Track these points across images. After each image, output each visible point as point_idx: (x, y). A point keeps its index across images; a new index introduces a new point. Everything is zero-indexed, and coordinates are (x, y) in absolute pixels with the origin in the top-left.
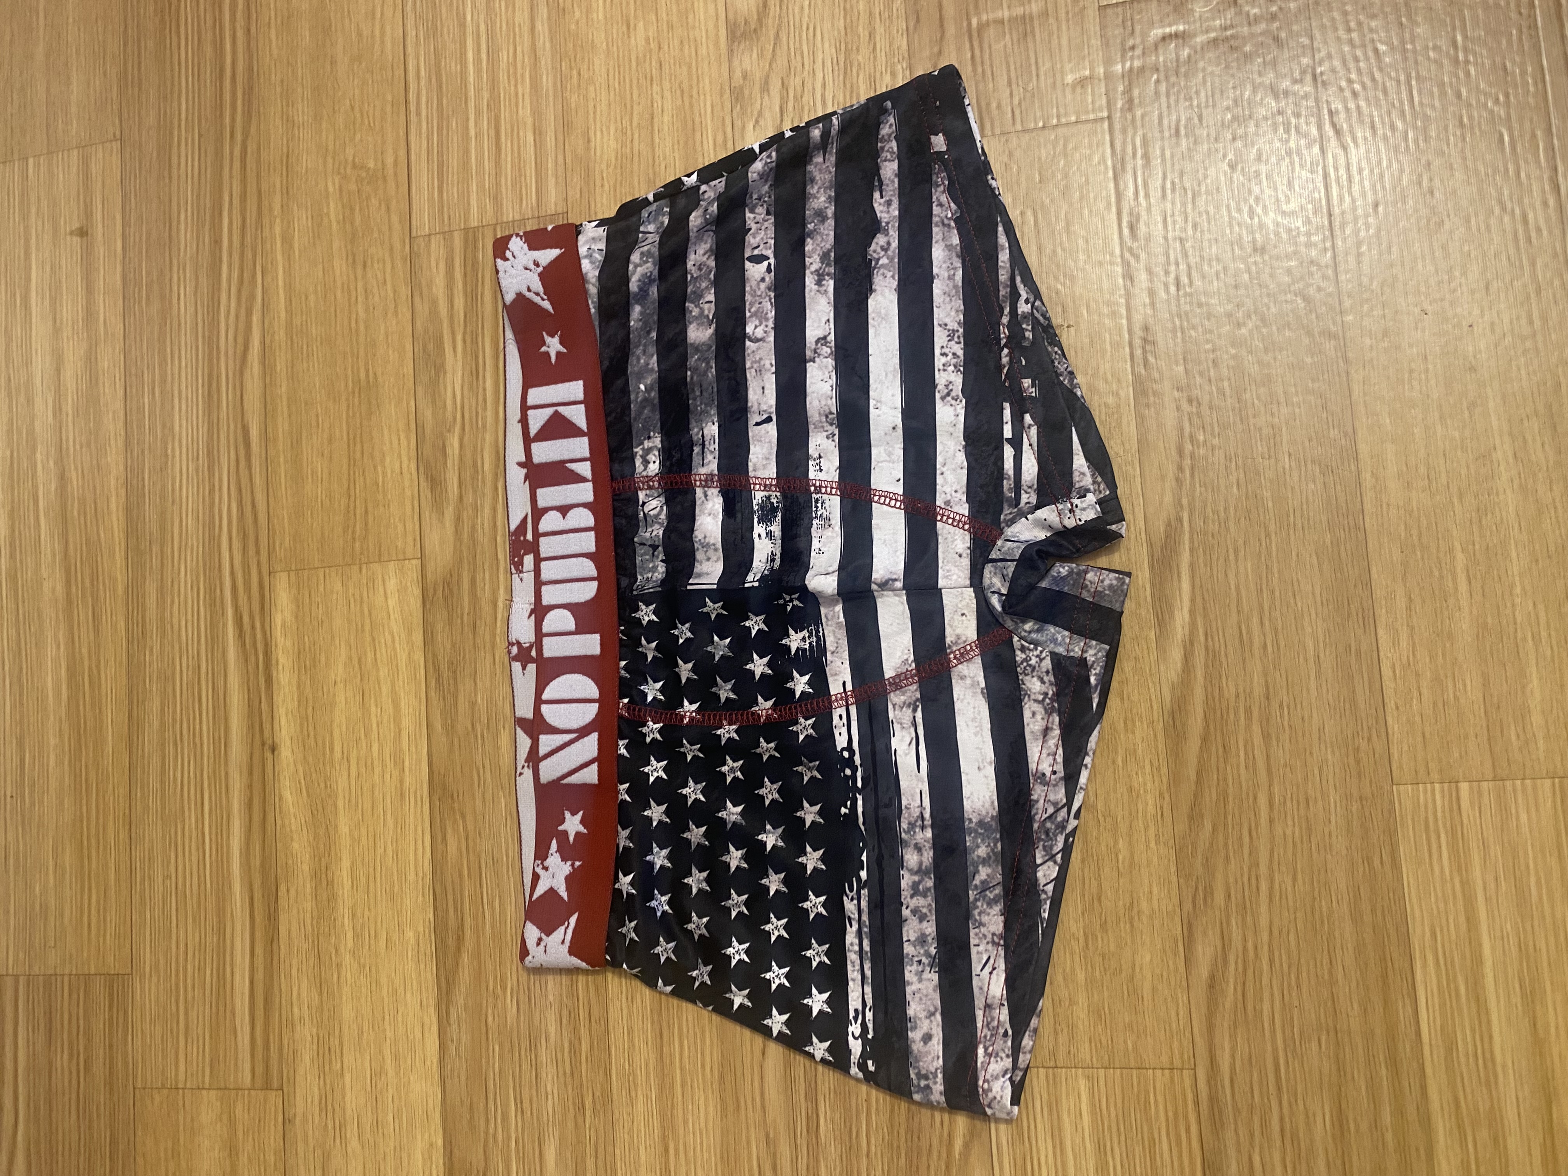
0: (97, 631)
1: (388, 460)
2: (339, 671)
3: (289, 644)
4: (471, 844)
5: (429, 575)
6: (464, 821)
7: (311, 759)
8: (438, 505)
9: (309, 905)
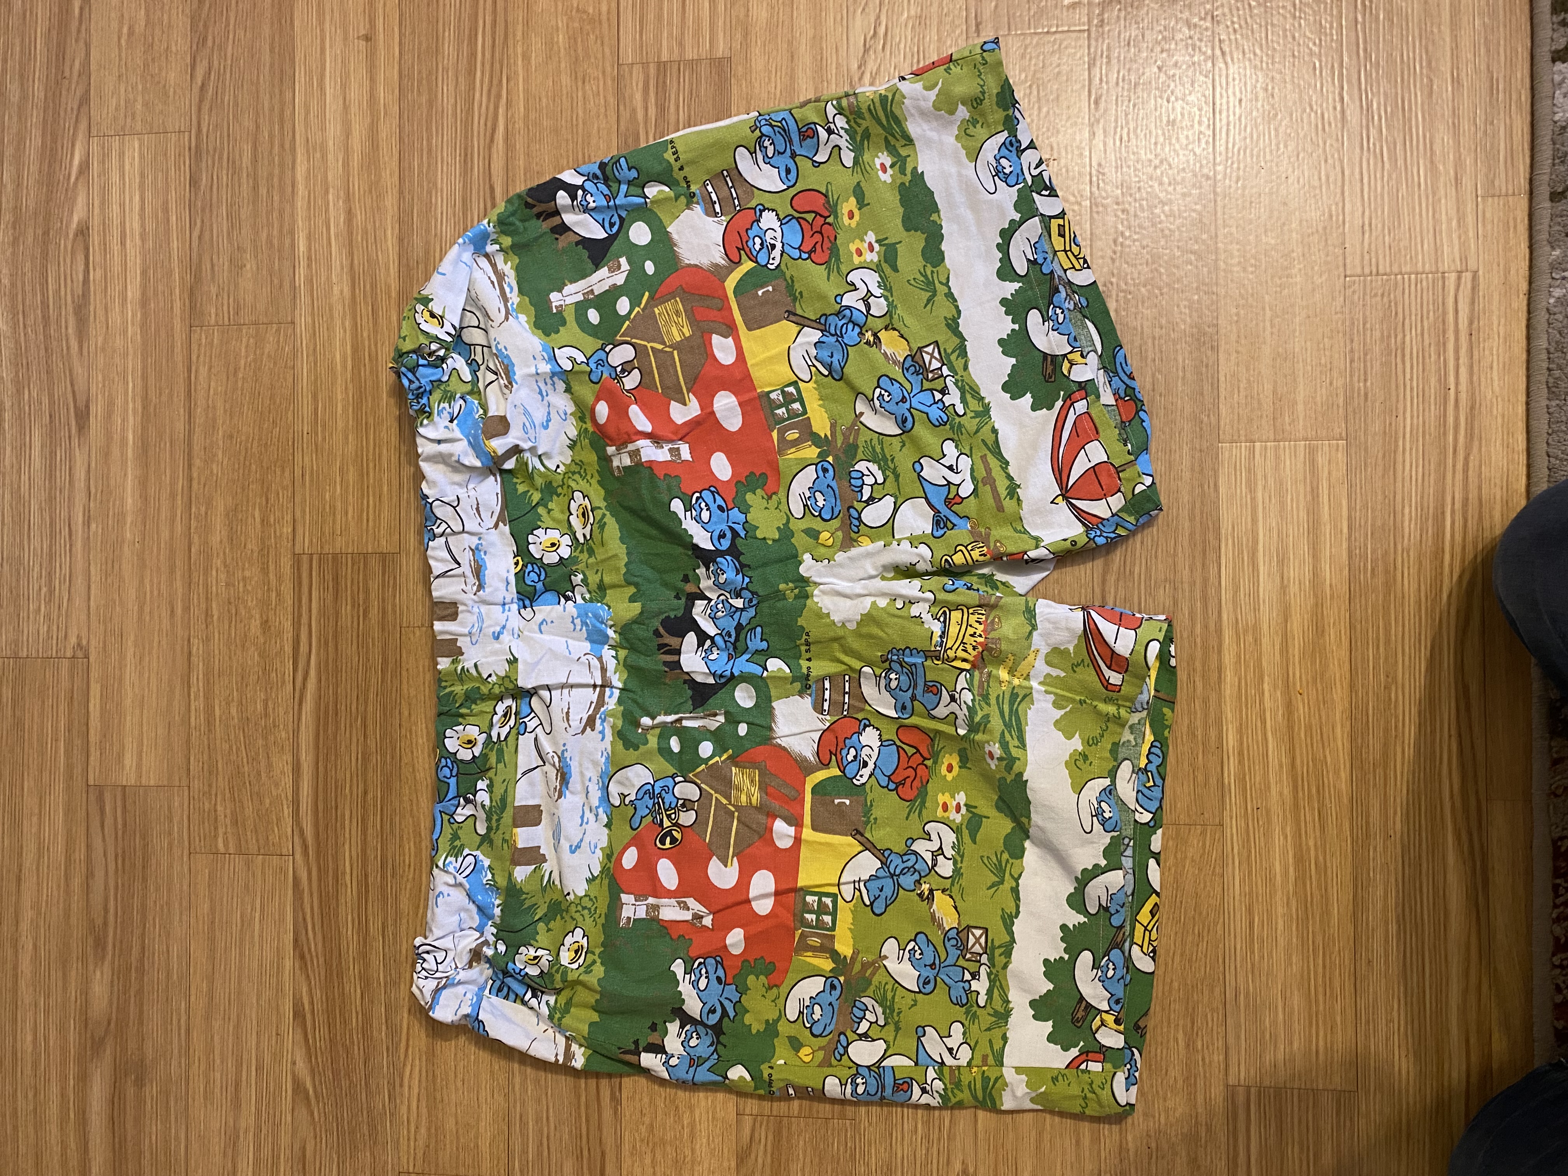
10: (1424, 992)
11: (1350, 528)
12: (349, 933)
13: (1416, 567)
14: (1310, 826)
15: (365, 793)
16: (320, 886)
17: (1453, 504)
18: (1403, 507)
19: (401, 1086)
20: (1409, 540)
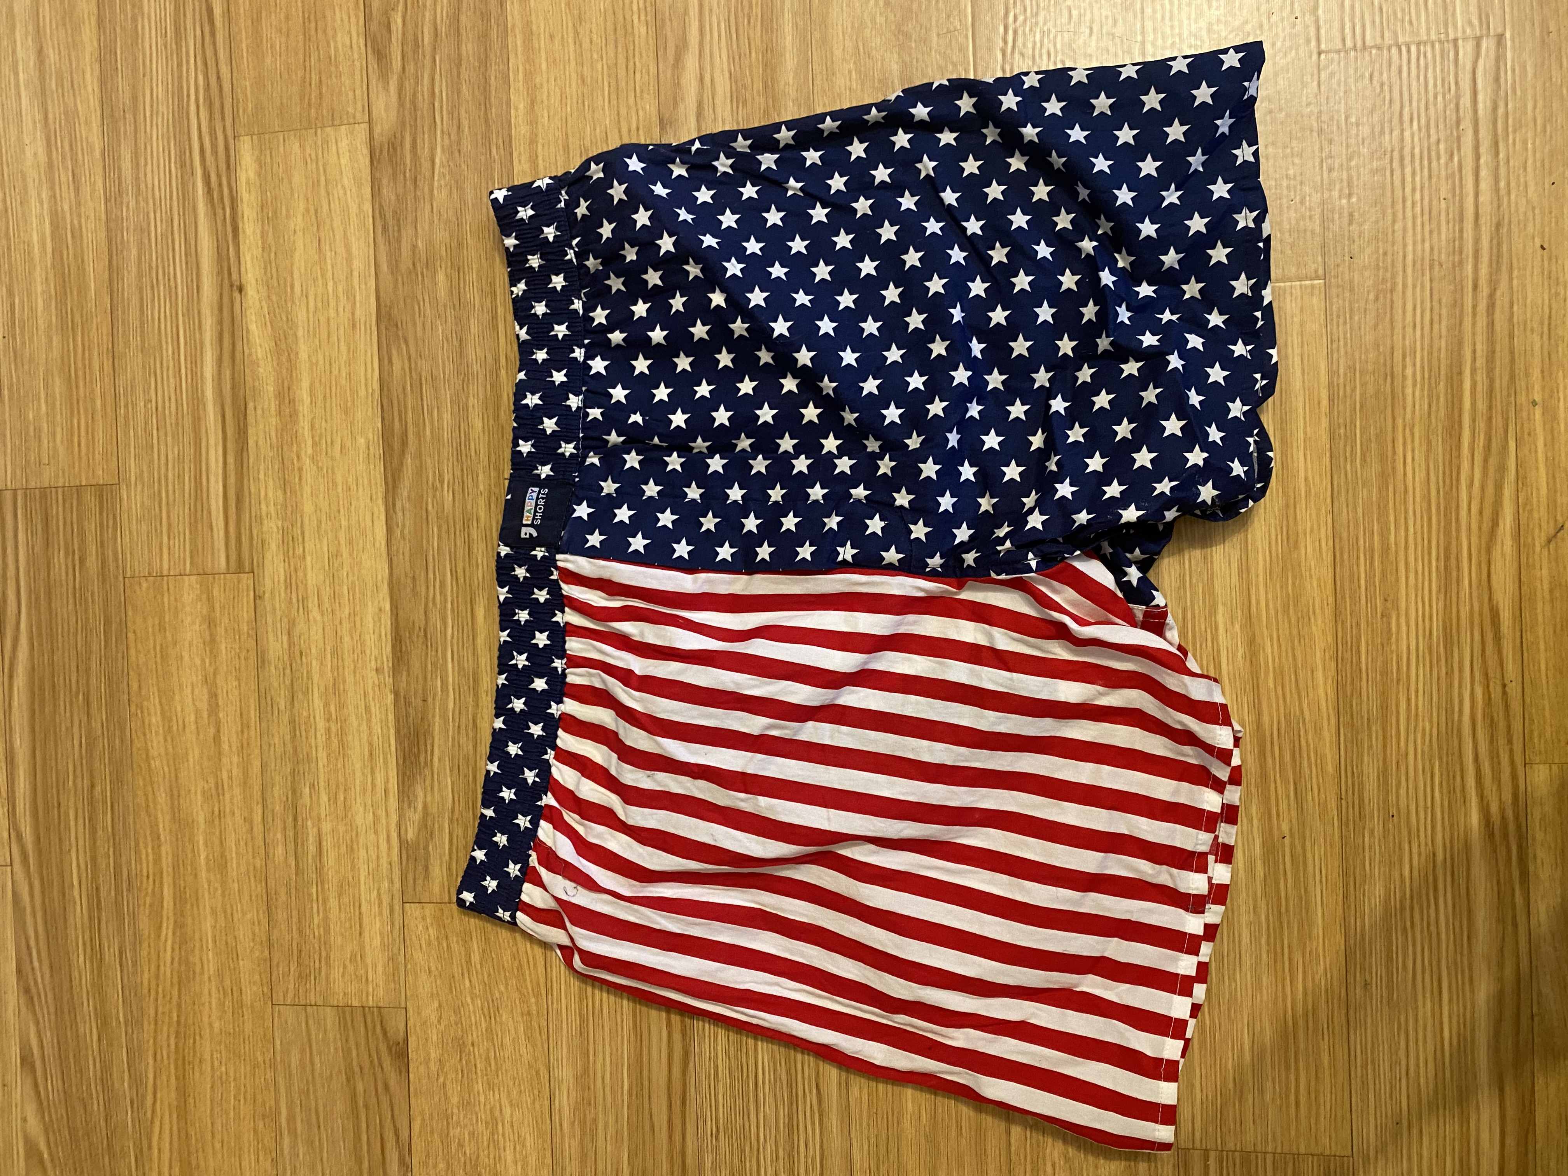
0: (77, 191)
1: (339, 35)
2: (298, 222)
3: (253, 198)
4: (413, 365)
5: (376, 136)
6: (407, 345)
7: (274, 298)
8: (384, 76)
9: (273, 421)
10: (1441, 1023)
11: (1331, 399)
12: (81, 960)
13: (1424, 447)
14: (1283, 806)
15: (92, 786)
16: (43, 903)
17: (1474, 359)
18: (1404, 367)
19: (150, 1147)
20: (1414, 412)
